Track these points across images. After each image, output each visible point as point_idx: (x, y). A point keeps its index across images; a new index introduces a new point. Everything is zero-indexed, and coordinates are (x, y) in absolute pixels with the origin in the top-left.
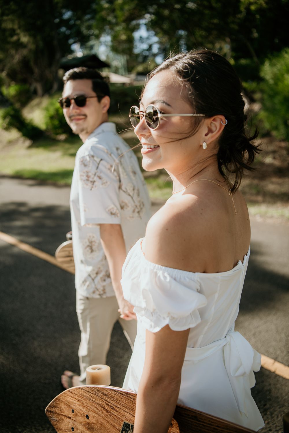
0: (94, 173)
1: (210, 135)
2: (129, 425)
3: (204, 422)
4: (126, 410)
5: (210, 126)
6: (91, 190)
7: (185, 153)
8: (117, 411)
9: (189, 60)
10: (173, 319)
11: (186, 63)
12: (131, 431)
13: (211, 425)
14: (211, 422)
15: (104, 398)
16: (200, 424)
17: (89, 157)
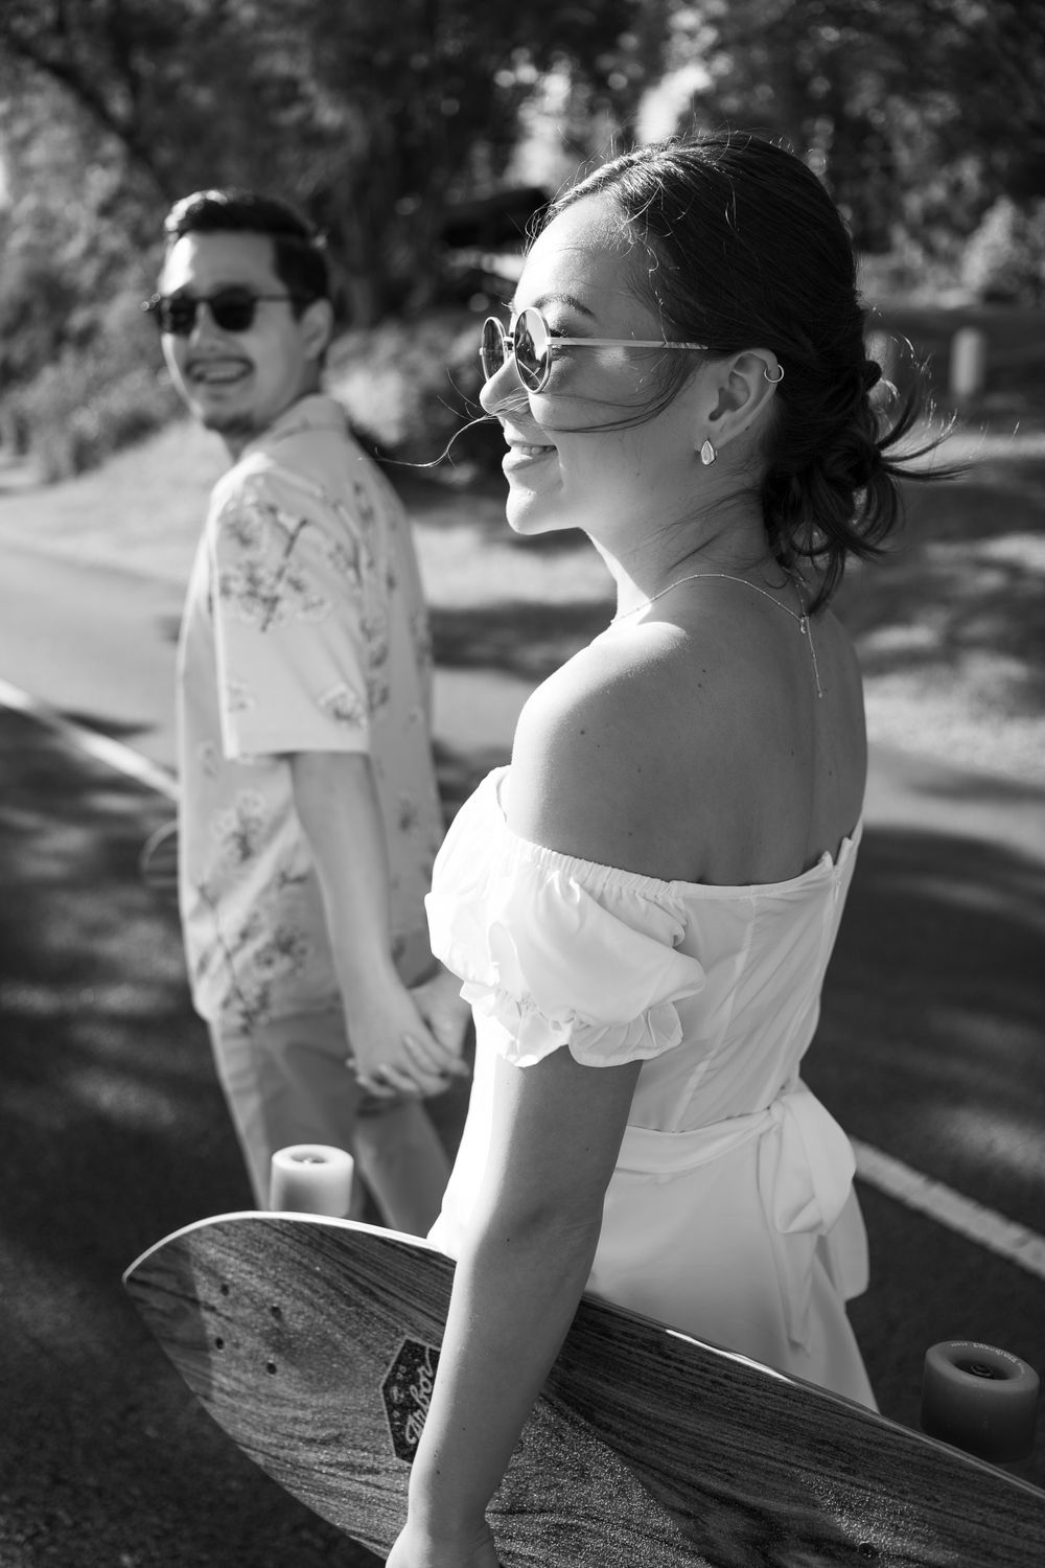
0: (275, 569)
1: (726, 417)
2: (423, 1348)
3: (682, 1362)
4: (418, 1303)
5: (727, 386)
6: (264, 629)
7: (638, 474)
8: (385, 1304)
9: (670, 163)
10: (583, 1028)
11: (658, 174)
12: (427, 1368)
13: (704, 1370)
14: (708, 1363)
15: (343, 1259)
16: (669, 1366)
17: (261, 512)
